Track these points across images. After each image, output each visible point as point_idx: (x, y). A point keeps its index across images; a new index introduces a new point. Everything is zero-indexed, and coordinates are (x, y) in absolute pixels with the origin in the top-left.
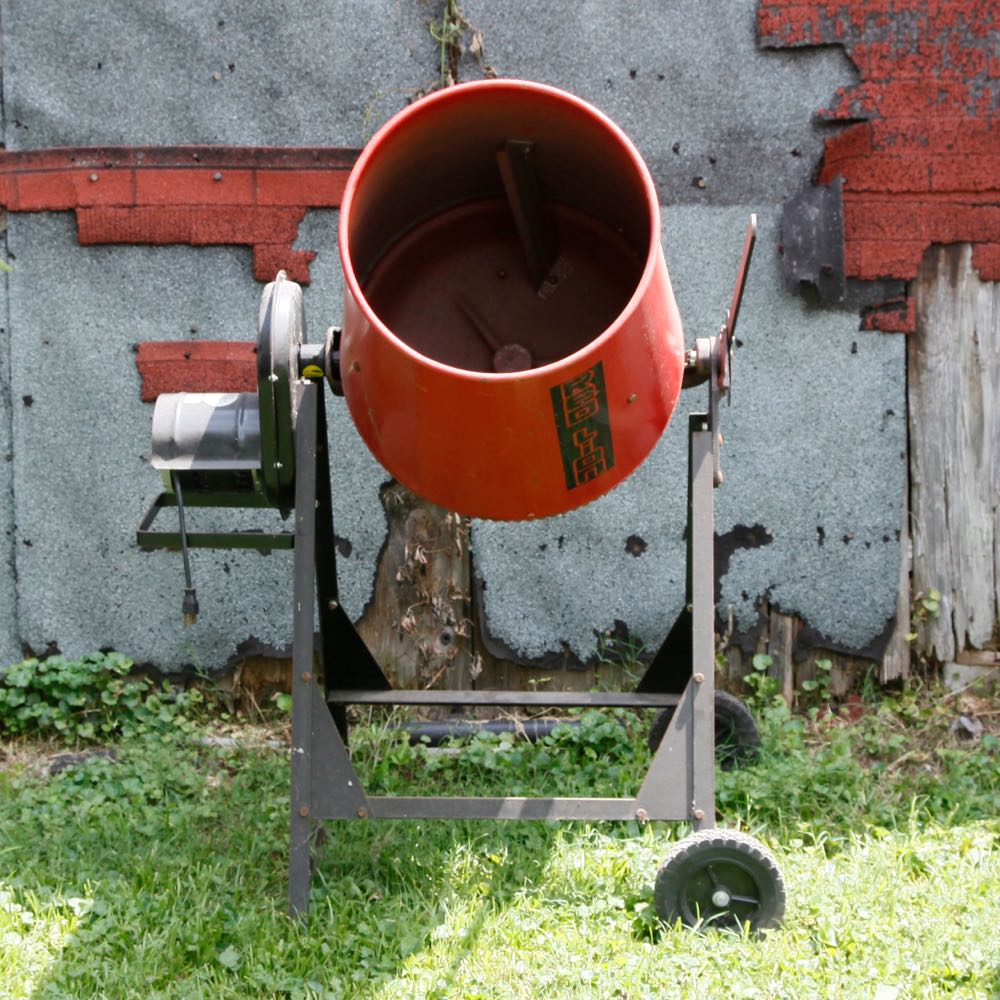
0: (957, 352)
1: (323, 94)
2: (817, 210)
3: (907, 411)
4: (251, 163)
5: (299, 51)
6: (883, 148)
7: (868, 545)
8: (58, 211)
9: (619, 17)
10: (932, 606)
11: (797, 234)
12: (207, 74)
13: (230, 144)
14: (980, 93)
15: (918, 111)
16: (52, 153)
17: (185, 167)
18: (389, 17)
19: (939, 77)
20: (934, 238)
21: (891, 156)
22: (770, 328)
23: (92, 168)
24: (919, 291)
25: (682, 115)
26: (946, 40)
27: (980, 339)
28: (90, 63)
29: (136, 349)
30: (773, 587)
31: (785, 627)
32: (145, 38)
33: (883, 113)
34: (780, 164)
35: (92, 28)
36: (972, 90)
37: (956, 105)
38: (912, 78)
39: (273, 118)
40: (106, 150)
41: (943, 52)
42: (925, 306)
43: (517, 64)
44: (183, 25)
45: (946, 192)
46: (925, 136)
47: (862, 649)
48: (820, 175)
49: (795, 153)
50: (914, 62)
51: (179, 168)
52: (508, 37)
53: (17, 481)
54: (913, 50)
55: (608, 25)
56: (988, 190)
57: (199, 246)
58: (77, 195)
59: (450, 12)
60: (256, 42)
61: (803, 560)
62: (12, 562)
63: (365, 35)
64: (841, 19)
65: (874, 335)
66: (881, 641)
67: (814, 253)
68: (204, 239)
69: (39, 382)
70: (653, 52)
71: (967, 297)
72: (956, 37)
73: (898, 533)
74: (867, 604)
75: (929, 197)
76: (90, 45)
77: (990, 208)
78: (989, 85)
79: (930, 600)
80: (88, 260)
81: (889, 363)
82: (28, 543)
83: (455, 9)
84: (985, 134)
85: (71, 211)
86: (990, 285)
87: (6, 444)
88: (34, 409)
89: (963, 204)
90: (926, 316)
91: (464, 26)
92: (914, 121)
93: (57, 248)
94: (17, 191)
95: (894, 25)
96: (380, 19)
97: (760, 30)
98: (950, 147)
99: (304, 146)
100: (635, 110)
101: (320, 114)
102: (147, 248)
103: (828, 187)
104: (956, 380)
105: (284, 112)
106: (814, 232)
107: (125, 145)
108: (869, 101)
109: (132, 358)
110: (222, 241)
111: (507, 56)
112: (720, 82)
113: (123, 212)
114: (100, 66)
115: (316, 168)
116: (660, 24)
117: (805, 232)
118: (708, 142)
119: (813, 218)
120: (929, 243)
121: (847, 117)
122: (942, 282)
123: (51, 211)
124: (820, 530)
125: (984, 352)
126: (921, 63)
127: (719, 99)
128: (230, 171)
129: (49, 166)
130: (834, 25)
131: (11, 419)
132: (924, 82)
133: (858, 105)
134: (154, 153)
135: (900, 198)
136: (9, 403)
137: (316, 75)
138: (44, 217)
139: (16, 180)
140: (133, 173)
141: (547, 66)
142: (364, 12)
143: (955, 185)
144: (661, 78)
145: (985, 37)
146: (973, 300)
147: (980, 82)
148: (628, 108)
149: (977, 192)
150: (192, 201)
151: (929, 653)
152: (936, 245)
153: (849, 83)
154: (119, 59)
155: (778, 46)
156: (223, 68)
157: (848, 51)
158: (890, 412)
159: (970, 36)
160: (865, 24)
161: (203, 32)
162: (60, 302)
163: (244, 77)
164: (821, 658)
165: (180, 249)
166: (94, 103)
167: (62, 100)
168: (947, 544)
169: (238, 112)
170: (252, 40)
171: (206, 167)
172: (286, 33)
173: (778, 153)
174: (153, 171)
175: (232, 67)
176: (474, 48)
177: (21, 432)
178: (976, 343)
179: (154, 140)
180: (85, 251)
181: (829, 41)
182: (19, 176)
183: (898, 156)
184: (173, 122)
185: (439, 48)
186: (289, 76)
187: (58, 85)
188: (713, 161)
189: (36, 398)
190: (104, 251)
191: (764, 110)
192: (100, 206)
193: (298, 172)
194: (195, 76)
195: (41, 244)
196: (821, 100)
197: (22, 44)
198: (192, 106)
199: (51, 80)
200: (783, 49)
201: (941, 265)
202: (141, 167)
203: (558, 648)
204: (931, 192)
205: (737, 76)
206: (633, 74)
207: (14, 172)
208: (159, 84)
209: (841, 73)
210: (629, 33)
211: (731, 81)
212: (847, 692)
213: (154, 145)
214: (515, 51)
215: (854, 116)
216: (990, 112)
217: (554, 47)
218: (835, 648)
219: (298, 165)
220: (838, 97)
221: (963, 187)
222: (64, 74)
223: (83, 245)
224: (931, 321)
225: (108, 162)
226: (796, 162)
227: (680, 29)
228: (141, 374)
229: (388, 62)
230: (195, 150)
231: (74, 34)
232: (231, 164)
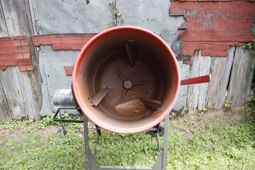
0: (197, 67)
1: (93, 23)
2: (178, 45)
3: (189, 77)
4: (81, 36)
5: (88, 15)
6: (189, 34)
7: (181, 96)
8: (50, 45)
9: (145, 9)
10: (189, 105)
11: (175, 49)
12: (73, 20)
13: (78, 33)
14: (205, 25)
15: (195, 27)
16: (47, 35)
17: (70, 37)
18: (104, 9)
19: (199, 22)
20: (196, 49)
21: (190, 35)
23: (54, 37)
24: (192, 57)
25: (156, 27)
26: (201, 15)
27: (200, 65)
28: (52, 19)
29: (64, 67)
32: (61, 14)
33: (190, 28)
34: (172, 36)
35: (52, 12)
36: (204, 24)
37: (201, 27)
38: (195, 22)
39: (85, 28)
40: (56, 34)
41: (200, 17)
42: (193, 60)
43: (127, 18)
44: (68, 11)
45: (198, 42)
46: (196, 32)
47: (179, 111)
48: (179, 38)
49: (174, 34)
50: (195, 19)
51: (69, 37)
52: (126, 13)
53: (48, 88)
54: (195, 17)
55: (143, 11)
56: (205, 41)
57: (73, 50)
58: (52, 42)
59: (115, 8)
60: (81, 14)
62: (49, 100)
63: (100, 12)
64: (184, 11)
65: (185, 65)
66: (182, 110)
67: (177, 52)
68: (74, 49)
69: (50, 73)
70: (151, 16)
71: (199, 58)
72: (202, 15)
73: (186, 95)
74: (180, 105)
75: (196, 42)
76: (52, 15)
77: (205, 44)
78: (207, 23)
79: (189, 104)
80: (55, 53)
81: (187, 69)
82: (52, 97)
83: (116, 7)
84: (205, 32)
85: (51, 45)
86: (203, 56)
87: (46, 82)
88: (50, 77)
89: (201, 43)
90: (193, 61)
91: (118, 11)
92: (194, 29)
93: (50, 51)
94: (42, 42)
95: (192, 12)
96: (103, 9)
97: (170, 12)
98: (200, 34)
99: (90, 33)
100: (148, 26)
101: (93, 27)
102: (65, 51)
103: (180, 41)
104: (196, 71)
105: (86, 26)
106: (178, 48)
107: (59, 33)
108: (188, 26)
109: (64, 69)
110: (77, 49)
111: (125, 16)
112: (162, 21)
113: (60, 45)
114: (54, 19)
116: (152, 11)
117: (176, 48)
119: (178, 46)
120: (195, 50)
121: (184, 28)
122: (196, 56)
123: (49, 45)
125: (201, 67)
126: (196, 19)
127: (162, 24)
128: (78, 37)
129: (47, 37)
130: (182, 12)
131: (46, 79)
132: (197, 22)
133: (186, 26)
134: (64, 34)
135: (191, 42)
136: (45, 76)
137: (92, 20)
138: (47, 46)
139: (42, 40)
140: (61, 38)
141: (133, 18)
142: (100, 8)
143: (200, 40)
144: (152, 20)
145: (207, 15)
146: (200, 59)
147: (205, 23)
148: (146, 26)
149: (203, 41)
150: (72, 43)
151: (188, 111)
152: (196, 50)
153: (184, 22)
154: (57, 18)
155: (173, 15)
156: (75, 19)
157: (185, 17)
158: (186, 77)
159: (204, 15)
160: (188, 12)
161: (71, 12)
162: (52, 60)
163: (79, 20)
164: (172, 112)
165: (70, 51)
166: (53, 26)
167: (48, 25)
168: (192, 96)
169: (78, 27)
170: (80, 14)
171: (73, 37)
172: (86, 12)
173: (172, 34)
174: (65, 38)
175: (77, 19)
176: (119, 15)
177: (48, 81)
178: (200, 66)
179: (65, 32)
180: (55, 51)
181: (181, 15)
182: (42, 39)
183: (192, 35)
184: (67, 29)
185: (113, 15)
186: (87, 20)
187: (47, 23)
188: (161, 35)
189: (50, 75)
190: (58, 51)
191: (170, 27)
192: (56, 44)
193: (89, 37)
194: (71, 20)
195: (47, 50)
196: (179, 25)
197: (40, 15)
198: (70, 26)
199: (46, 22)
200: (174, 16)
201: (196, 53)
202: (62, 37)
204: (196, 41)
205: (166, 20)
206: (148, 20)
207: (42, 38)
208: (65, 22)
209: (183, 20)
210: (147, 12)
211: (164, 21)
212: (176, 116)
213: (64, 33)
214: (127, 15)
215: (185, 28)
216: (207, 28)
217: (134, 15)
218: (175, 111)
219: (89, 36)
220: (182, 24)
221: (201, 41)
222: (48, 21)
223: (54, 50)
224: (194, 62)
225: (57, 36)
226: (174, 36)
227: (156, 12)
228: (66, 71)
229: (104, 17)
230: (72, 34)
231: (49, 13)
232: (78, 36)
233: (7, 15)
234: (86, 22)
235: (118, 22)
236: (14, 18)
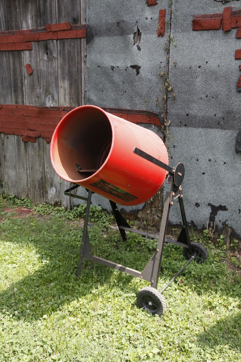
1: (141, 98)
4: (127, 113)
5: (137, 89)
9: (205, 82)
11: (239, 139)
12: (121, 93)
13: (124, 108)
18: (156, 81)
22: (233, 160)
25: (217, 107)
28: (101, 90)
30: (227, 221)
31: (229, 230)
32: (110, 85)
35: (101, 83)
39: (132, 103)
43: (181, 93)
44: (117, 82)
51: (115, 112)
52: (179, 87)
55: (202, 84)
59: (167, 81)
60: (130, 86)
61: (235, 216)
63: (150, 86)
70: (212, 91)
76: (101, 86)
91: (169, 84)
96: (154, 82)
97: (238, 86)
99: (137, 109)
100: (206, 105)
101: (141, 103)
105: (134, 102)
107: (106, 107)
111: (178, 91)
112: (227, 99)
115: (139, 114)
116: (214, 84)
118: (223, 114)
124: (240, 210)
127: (226, 103)
141: (187, 94)
142: (150, 80)
144: (213, 97)
154: (106, 89)
156: (123, 92)
161: (120, 84)
163: (128, 94)
164: (236, 240)
166: (101, 99)
167: (96, 97)
169: (126, 101)
171: (119, 113)
172: (135, 85)
175: (125, 92)
176: (170, 89)
184: (114, 103)
185: (164, 89)
186: (135, 94)
187: (95, 94)
188: (223, 119)
191: (237, 107)
194: (119, 94)
197: (90, 86)
198: (118, 100)
203: (179, 223)
206: (207, 96)
208: (112, 95)
210: (207, 86)
211: (230, 99)
213: (111, 108)
214: (180, 90)
217: (189, 89)
219: (136, 114)
222: (97, 92)
227: (219, 86)
229: (154, 91)
230: (118, 109)
231: (98, 84)
232: (124, 113)
233: (60, 84)
234: (134, 97)
235: (169, 98)
236: (66, 88)
